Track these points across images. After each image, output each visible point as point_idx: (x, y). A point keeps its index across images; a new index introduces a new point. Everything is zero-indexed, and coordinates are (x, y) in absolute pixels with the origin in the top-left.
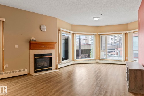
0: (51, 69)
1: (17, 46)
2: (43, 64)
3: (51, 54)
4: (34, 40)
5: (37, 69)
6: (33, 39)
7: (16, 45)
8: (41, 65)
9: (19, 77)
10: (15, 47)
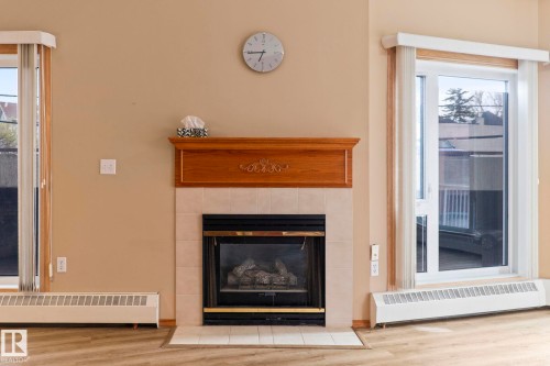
0: (319, 320)
1: (109, 166)
2: (266, 281)
3: (318, 222)
4: (196, 132)
5: (220, 305)
6: (193, 122)
7: (103, 162)
8: (253, 283)
9: (117, 332)
10: (102, 172)
